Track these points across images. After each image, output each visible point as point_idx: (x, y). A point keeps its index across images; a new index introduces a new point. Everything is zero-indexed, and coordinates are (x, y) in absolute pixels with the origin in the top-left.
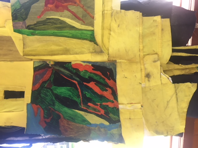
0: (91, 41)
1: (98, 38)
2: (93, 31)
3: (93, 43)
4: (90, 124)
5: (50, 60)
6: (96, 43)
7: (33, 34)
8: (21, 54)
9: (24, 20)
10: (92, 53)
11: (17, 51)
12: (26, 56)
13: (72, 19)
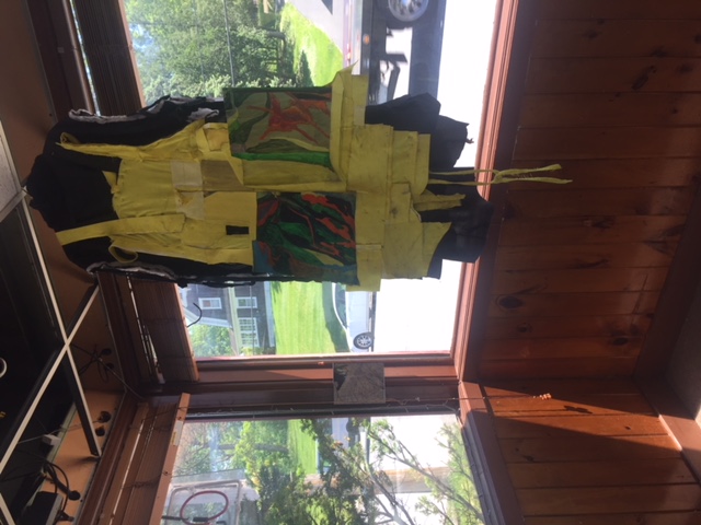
0: (325, 166)
1: (335, 162)
2: (328, 153)
3: (327, 169)
4: (323, 265)
5: (275, 191)
6: (332, 169)
7: (254, 159)
8: (242, 182)
9: (244, 142)
10: (326, 181)
11: (237, 179)
12: (248, 186)
13: (302, 139)
